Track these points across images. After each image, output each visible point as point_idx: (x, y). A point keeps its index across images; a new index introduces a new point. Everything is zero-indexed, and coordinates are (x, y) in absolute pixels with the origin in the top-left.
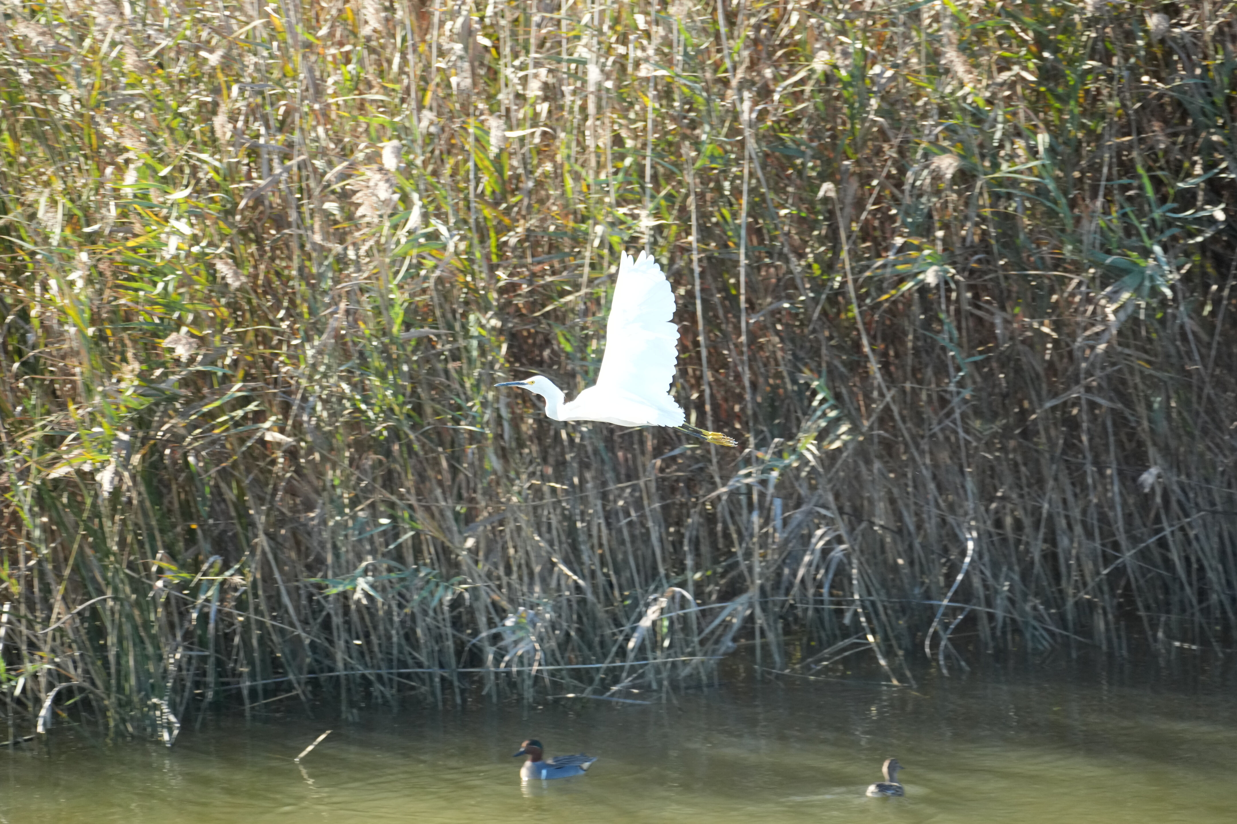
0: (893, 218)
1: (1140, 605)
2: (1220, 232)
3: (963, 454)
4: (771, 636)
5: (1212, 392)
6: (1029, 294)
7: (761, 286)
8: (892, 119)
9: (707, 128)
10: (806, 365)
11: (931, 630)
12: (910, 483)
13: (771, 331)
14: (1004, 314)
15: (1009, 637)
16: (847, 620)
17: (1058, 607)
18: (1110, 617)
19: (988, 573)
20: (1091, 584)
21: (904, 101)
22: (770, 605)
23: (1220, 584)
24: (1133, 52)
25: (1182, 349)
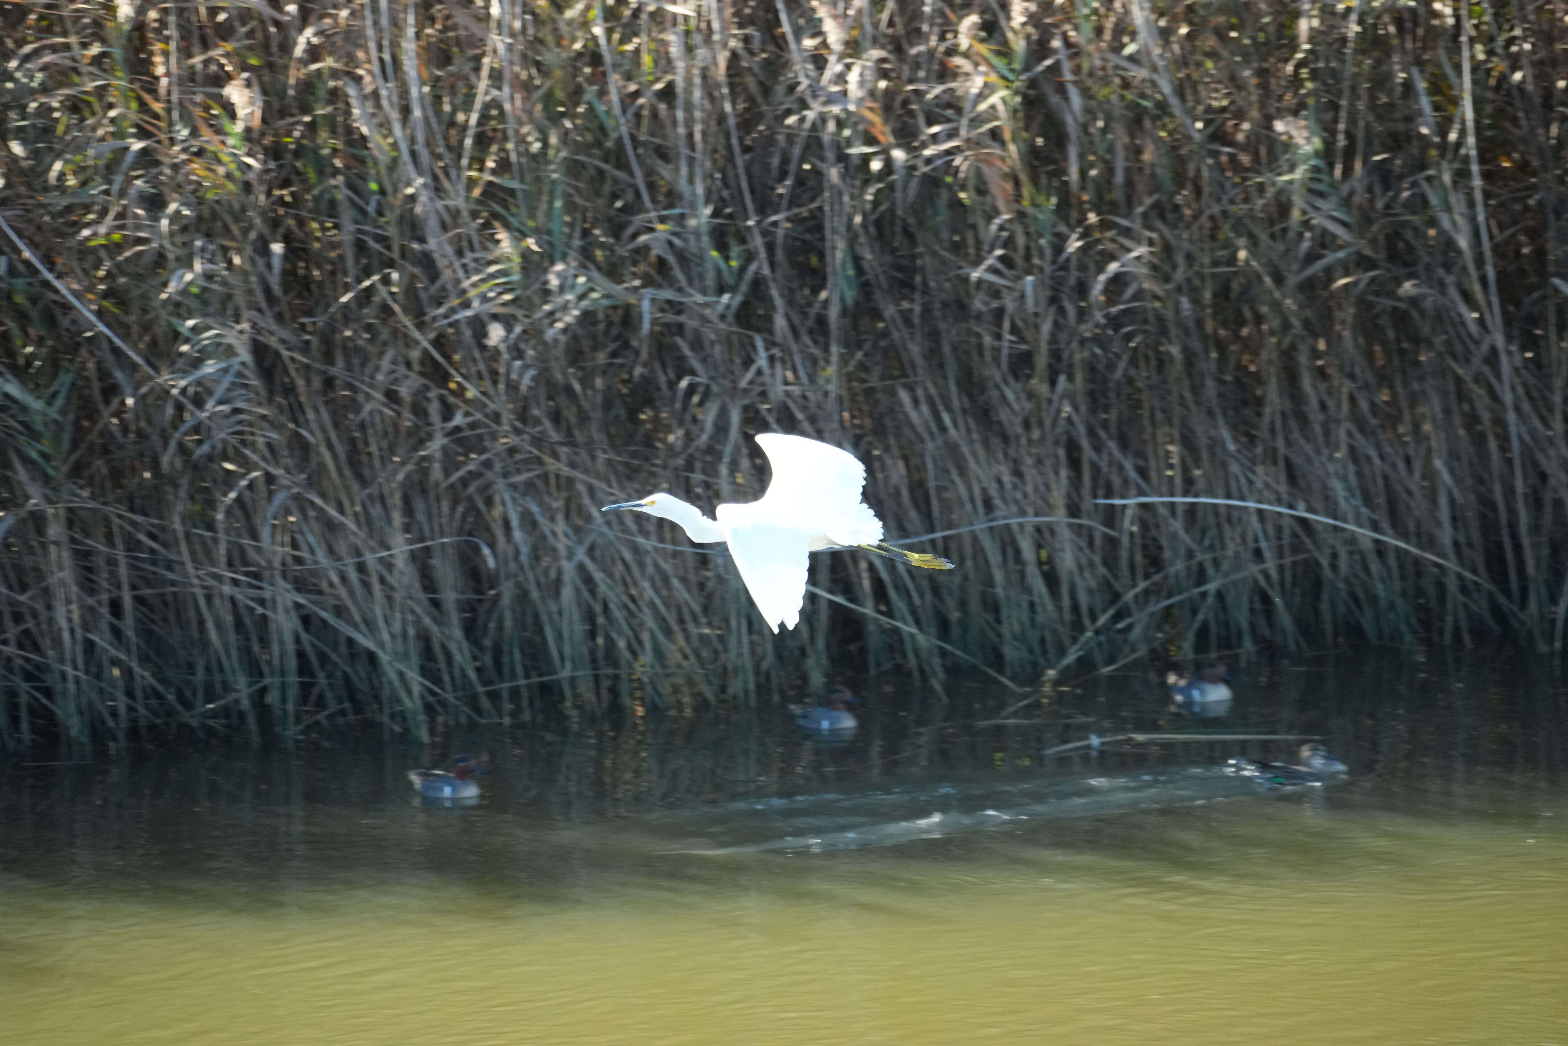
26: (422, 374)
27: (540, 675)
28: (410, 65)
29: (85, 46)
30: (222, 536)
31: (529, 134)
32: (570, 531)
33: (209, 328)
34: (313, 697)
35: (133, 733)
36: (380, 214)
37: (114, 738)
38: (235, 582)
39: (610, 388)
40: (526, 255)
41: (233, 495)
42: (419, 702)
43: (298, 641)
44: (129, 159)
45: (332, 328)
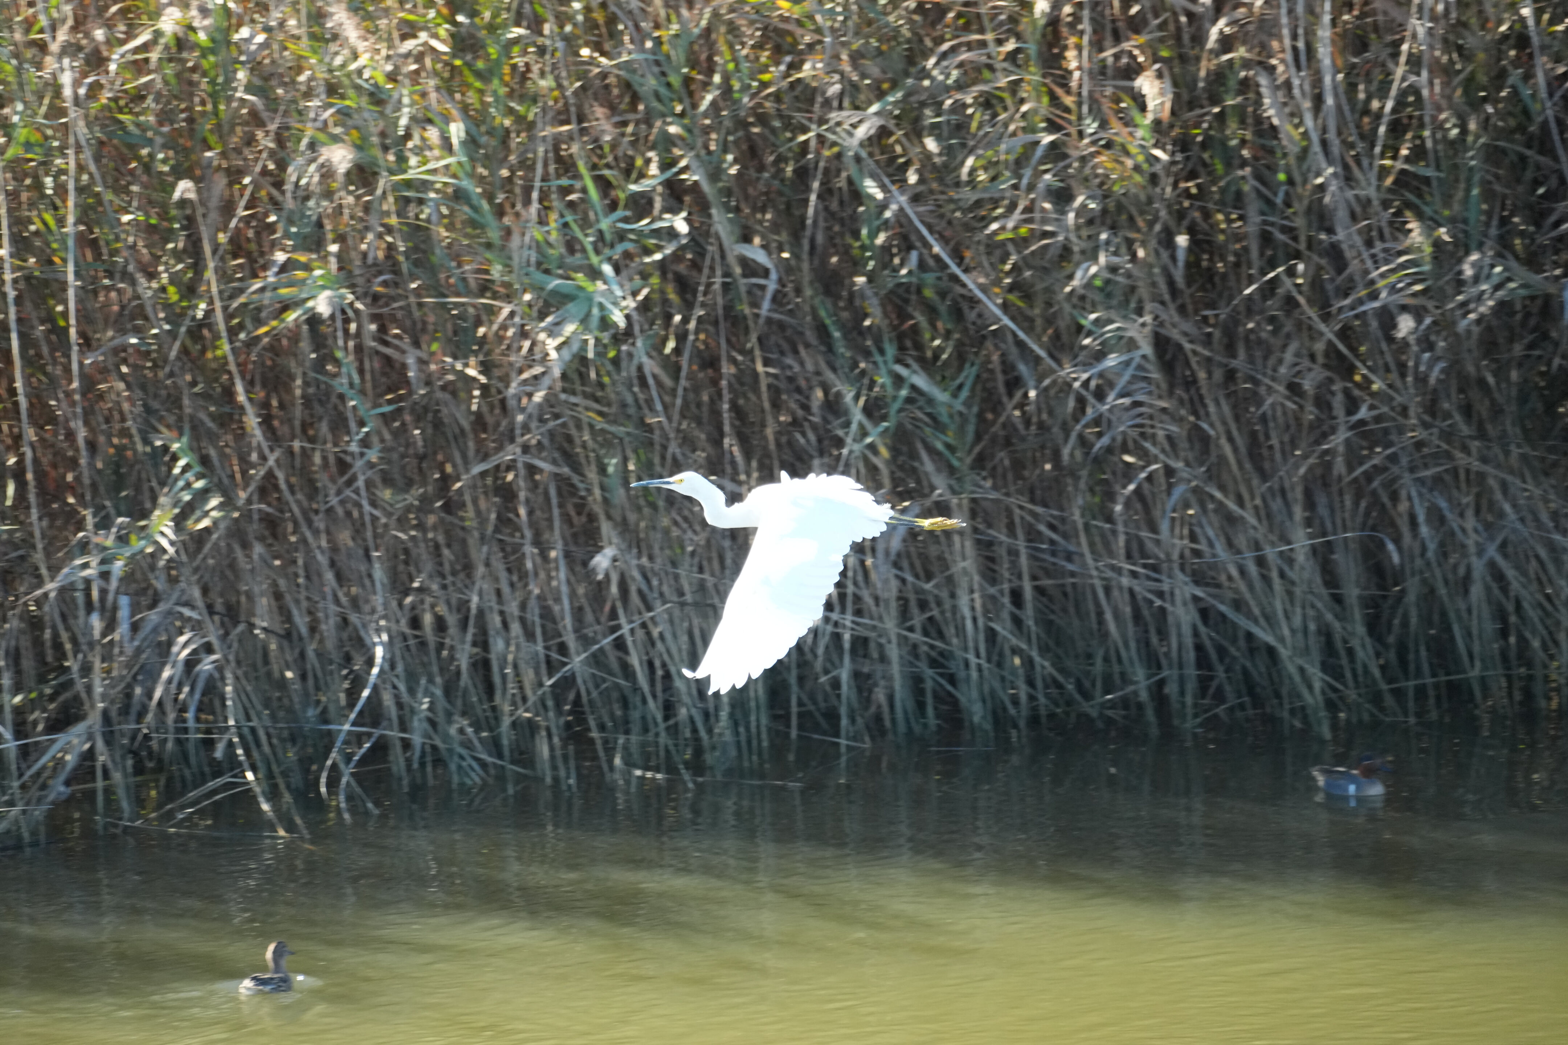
0: (272, 228)
1: (592, 723)
2: (683, 248)
3: (369, 534)
4: (117, 776)
5: (678, 451)
6: (449, 326)
7: (98, 315)
8: (267, 98)
9: (20, 107)
10: (161, 419)
11: (329, 763)
12: (301, 572)
13: (114, 375)
14: (418, 353)
15: (429, 769)
16: (219, 753)
17: (491, 730)
18: (556, 740)
19: (402, 687)
20: (532, 698)
21: (281, 75)
22: (117, 735)
23: (690, 694)
24: (570, 18)
25: (641, 396)
26: (1326, 366)
27: (1448, 674)
28: (1324, 53)
29: (1000, 42)
30: (1120, 528)
31: (1446, 120)
32: (1480, 528)
33: (1111, 321)
34: (1211, 691)
35: (1034, 720)
36: (1288, 205)
37: (1015, 726)
38: (1134, 575)
39: (1526, 381)
40: (1438, 244)
41: (1132, 487)
42: (1320, 698)
43: (1196, 633)
44: (1039, 152)
45: (1235, 321)
